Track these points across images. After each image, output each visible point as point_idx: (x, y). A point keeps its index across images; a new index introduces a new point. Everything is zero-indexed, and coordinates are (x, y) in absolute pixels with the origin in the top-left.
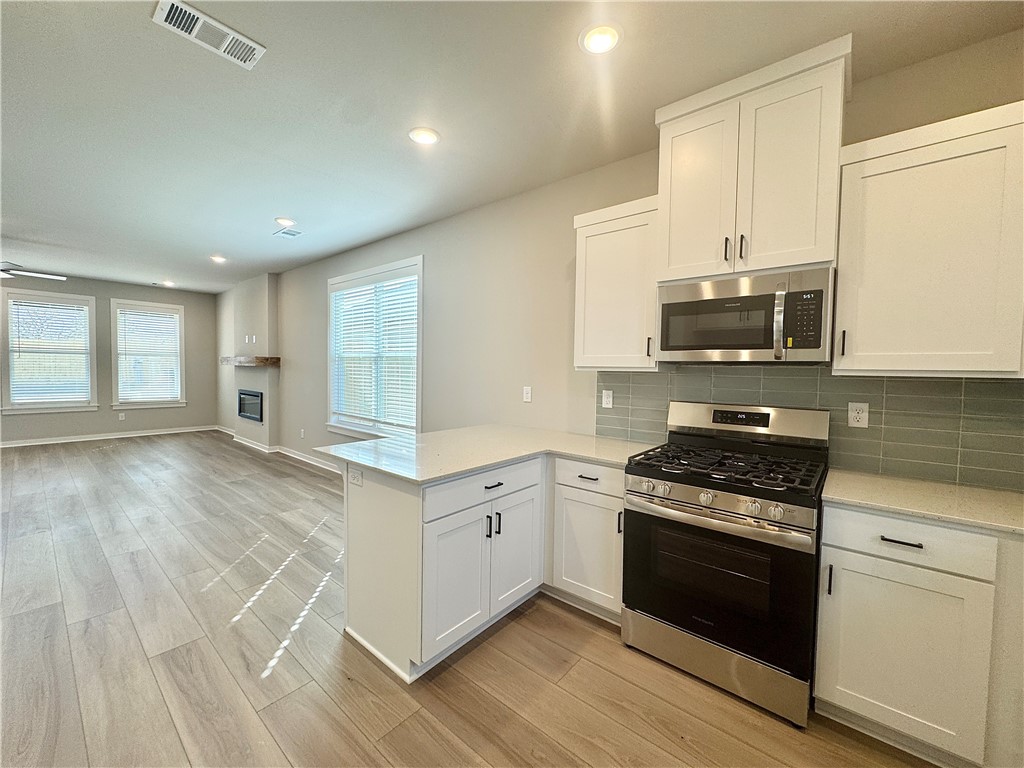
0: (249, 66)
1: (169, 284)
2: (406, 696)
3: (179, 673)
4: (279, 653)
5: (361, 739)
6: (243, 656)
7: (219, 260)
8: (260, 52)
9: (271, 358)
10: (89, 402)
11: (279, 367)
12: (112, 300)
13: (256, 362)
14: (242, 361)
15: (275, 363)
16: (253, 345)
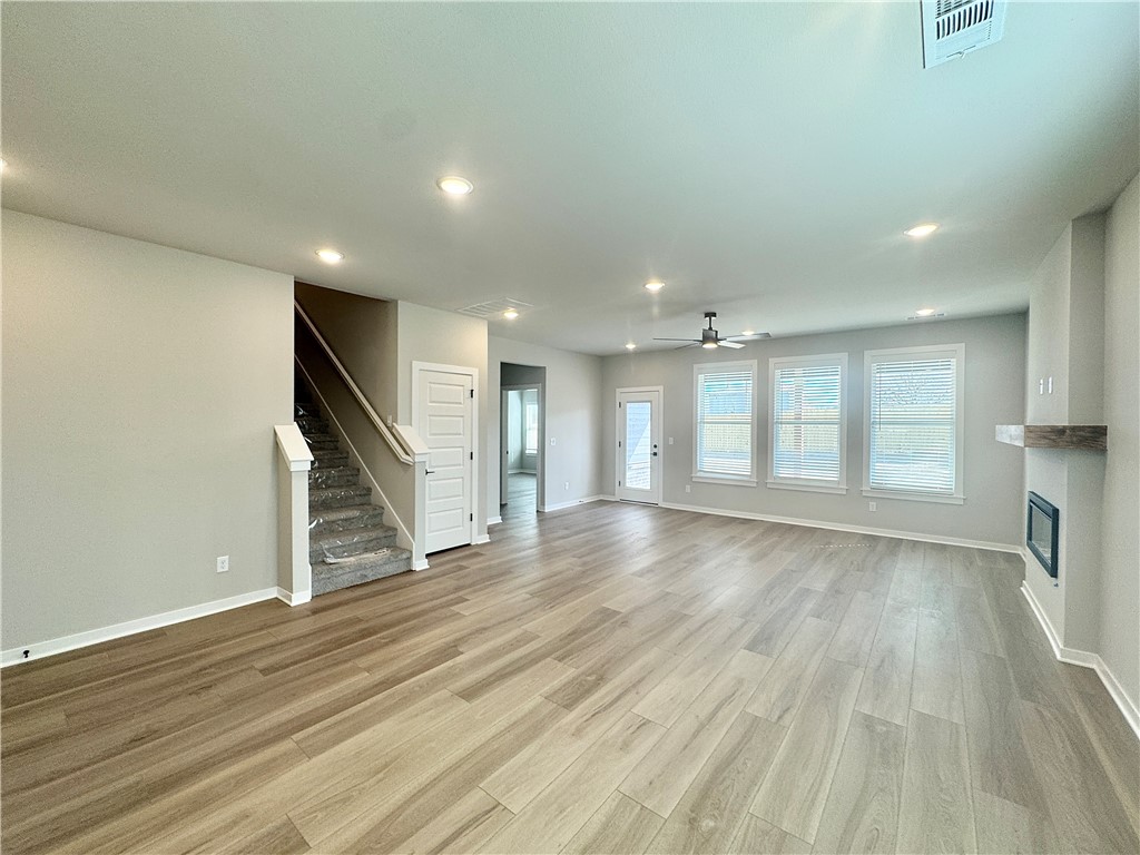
9: (1073, 429)
10: (839, 483)
11: (1103, 451)
12: (866, 352)
13: (1026, 437)
14: (1012, 434)
15: (1088, 439)
16: (1050, 401)
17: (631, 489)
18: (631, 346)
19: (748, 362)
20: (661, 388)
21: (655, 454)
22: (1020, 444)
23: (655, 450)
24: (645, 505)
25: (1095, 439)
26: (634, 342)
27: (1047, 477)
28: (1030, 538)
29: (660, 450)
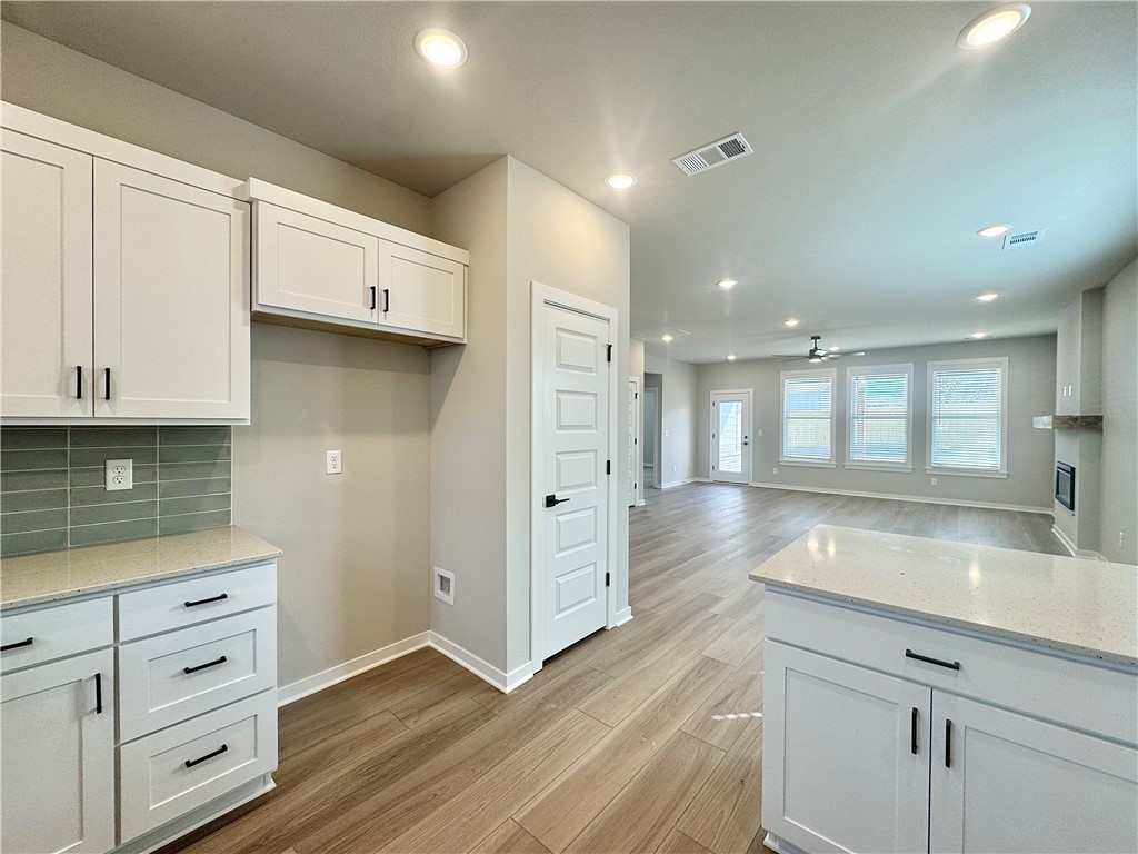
0: (749, 150)
1: (979, 335)
2: (746, 845)
3: (694, 673)
4: (744, 716)
5: (678, 813)
6: (728, 697)
7: (988, 298)
8: (740, 138)
9: (1083, 417)
10: (905, 464)
11: (1101, 430)
12: (929, 363)
13: (1054, 423)
14: (1044, 422)
15: (1091, 424)
16: (1069, 399)
17: (723, 472)
18: (731, 358)
19: (830, 370)
20: (751, 391)
21: (746, 444)
22: (1050, 427)
23: (746, 441)
24: (737, 485)
25: (1096, 423)
26: (735, 354)
27: (1068, 451)
28: (1058, 493)
29: (750, 441)
